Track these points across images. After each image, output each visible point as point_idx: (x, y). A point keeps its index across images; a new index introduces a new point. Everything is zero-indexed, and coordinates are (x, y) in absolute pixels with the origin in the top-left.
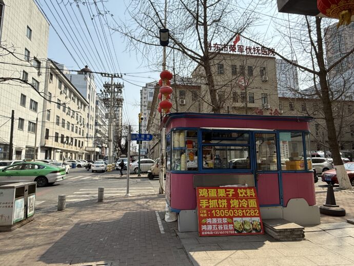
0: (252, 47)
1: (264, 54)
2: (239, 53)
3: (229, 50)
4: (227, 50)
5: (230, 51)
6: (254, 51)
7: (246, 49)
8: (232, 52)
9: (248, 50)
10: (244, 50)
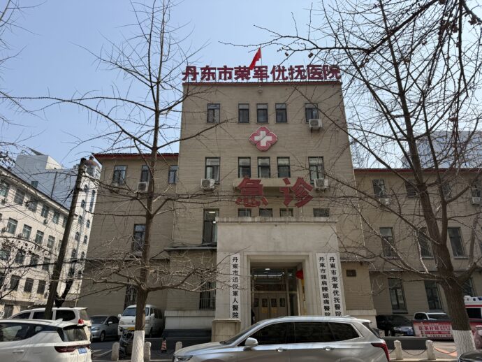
0: (287, 67)
1: (313, 78)
2: (256, 80)
3: (234, 76)
4: (230, 78)
5: (236, 79)
6: (291, 74)
7: (273, 72)
8: (240, 80)
9: (277, 74)
10: (269, 74)
